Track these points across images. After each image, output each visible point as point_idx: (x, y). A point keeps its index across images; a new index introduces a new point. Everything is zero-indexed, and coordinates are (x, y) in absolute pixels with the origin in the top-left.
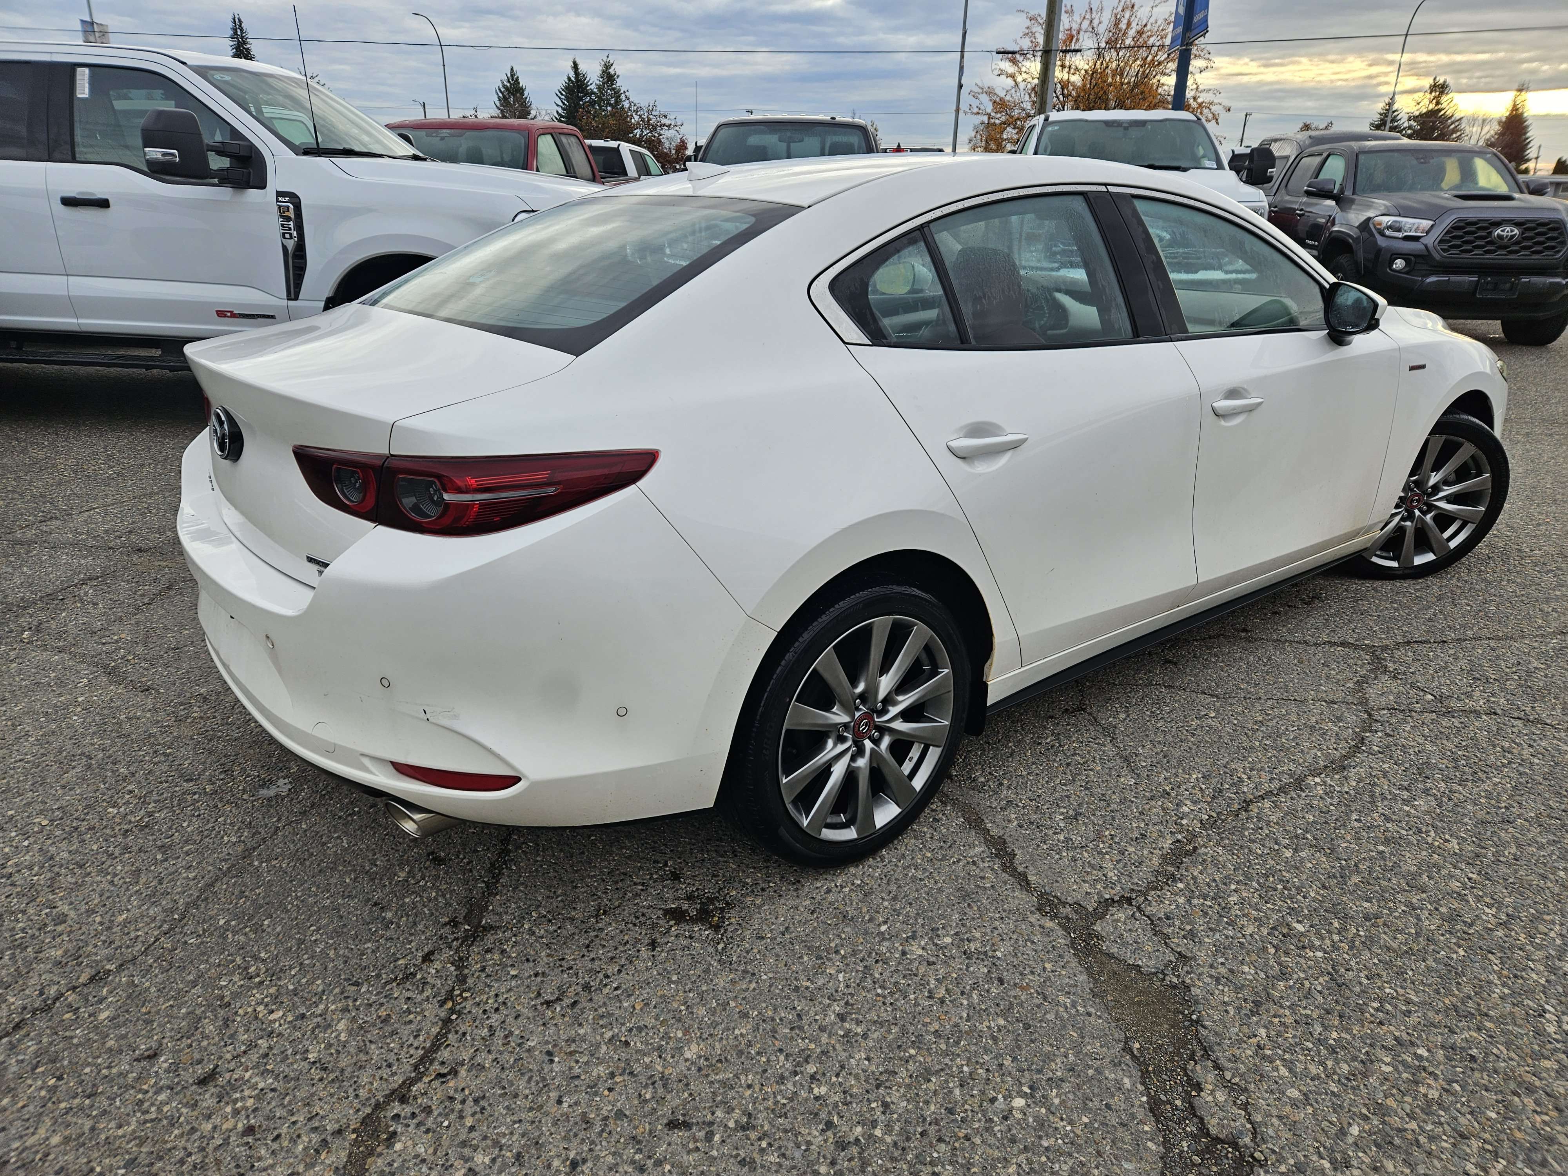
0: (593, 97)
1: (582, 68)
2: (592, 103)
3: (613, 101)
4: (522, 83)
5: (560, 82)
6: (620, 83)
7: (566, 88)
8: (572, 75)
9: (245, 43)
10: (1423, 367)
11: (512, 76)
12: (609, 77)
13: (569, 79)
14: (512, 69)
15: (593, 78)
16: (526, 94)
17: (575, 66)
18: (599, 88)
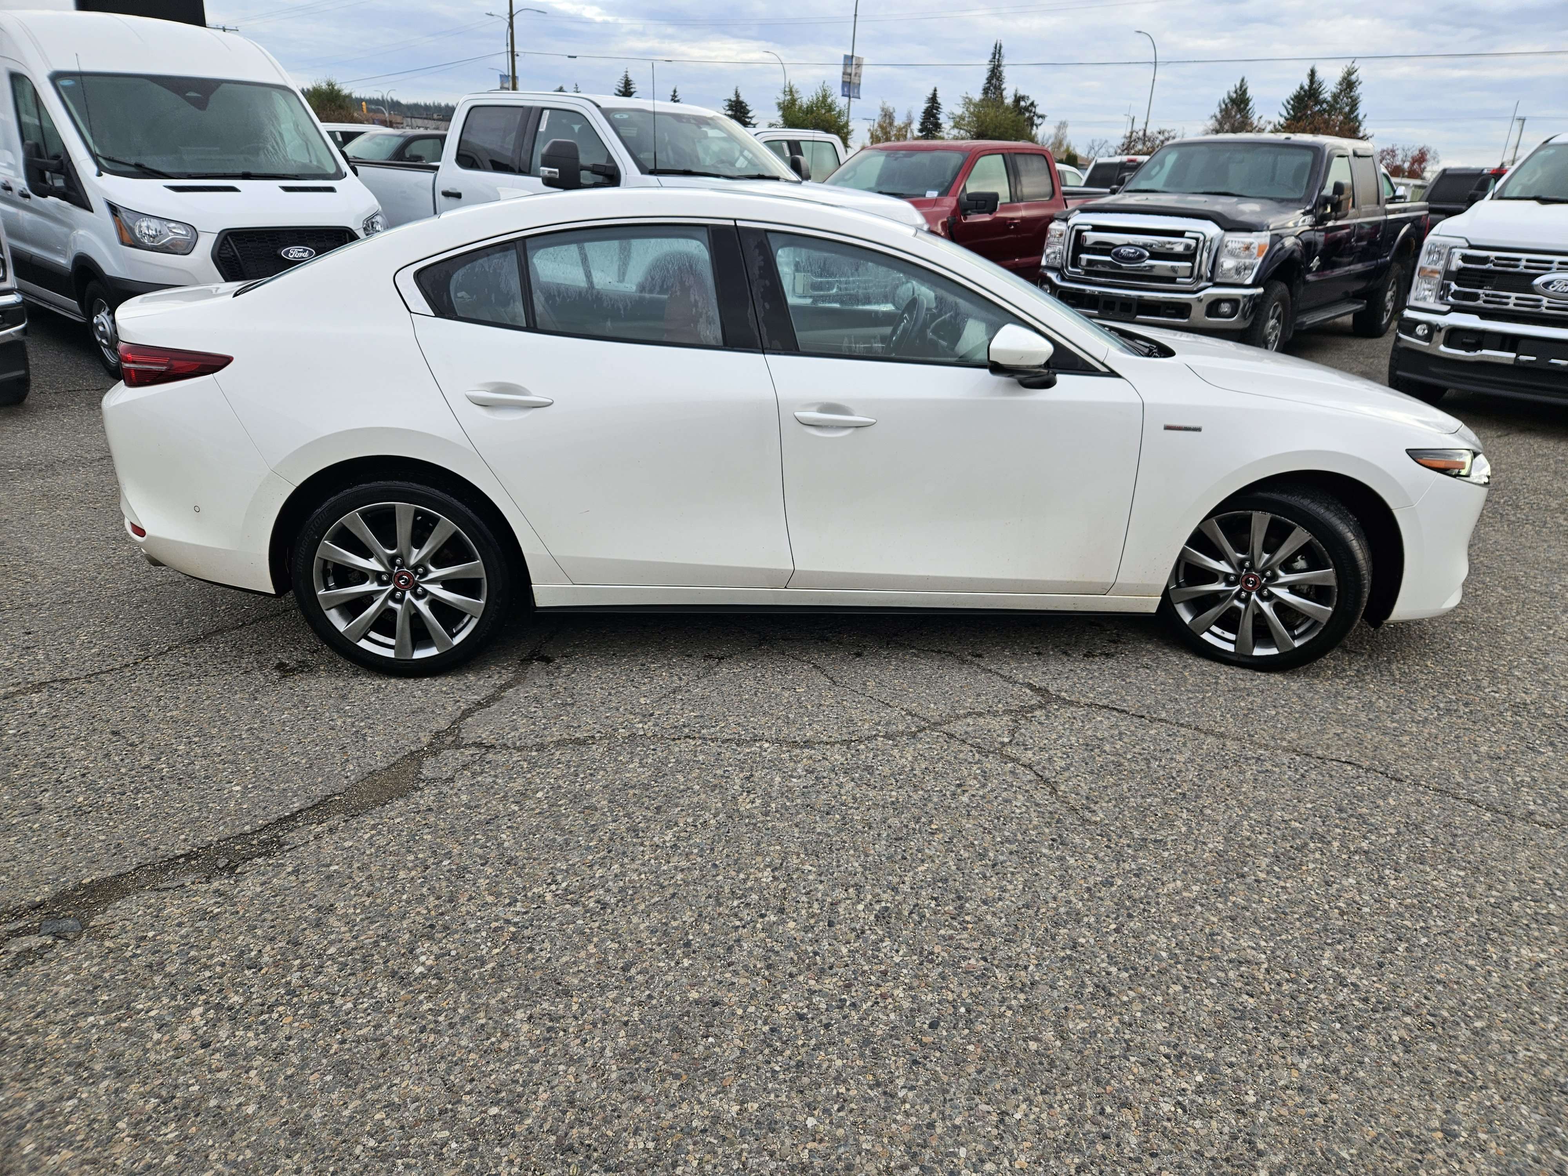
0: (1325, 106)
1: (1319, 76)
2: (1322, 112)
3: (1347, 109)
4: (1250, 93)
5: (1292, 90)
6: (1359, 90)
7: (1296, 97)
8: (1306, 83)
9: (999, 66)
10: (1199, 430)
11: (1241, 86)
12: (1348, 84)
13: (1302, 88)
14: (1243, 80)
15: (1329, 87)
16: (1251, 104)
17: (1312, 74)
18: (1335, 97)
